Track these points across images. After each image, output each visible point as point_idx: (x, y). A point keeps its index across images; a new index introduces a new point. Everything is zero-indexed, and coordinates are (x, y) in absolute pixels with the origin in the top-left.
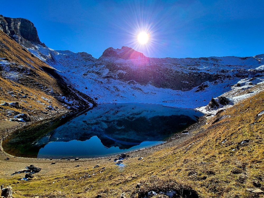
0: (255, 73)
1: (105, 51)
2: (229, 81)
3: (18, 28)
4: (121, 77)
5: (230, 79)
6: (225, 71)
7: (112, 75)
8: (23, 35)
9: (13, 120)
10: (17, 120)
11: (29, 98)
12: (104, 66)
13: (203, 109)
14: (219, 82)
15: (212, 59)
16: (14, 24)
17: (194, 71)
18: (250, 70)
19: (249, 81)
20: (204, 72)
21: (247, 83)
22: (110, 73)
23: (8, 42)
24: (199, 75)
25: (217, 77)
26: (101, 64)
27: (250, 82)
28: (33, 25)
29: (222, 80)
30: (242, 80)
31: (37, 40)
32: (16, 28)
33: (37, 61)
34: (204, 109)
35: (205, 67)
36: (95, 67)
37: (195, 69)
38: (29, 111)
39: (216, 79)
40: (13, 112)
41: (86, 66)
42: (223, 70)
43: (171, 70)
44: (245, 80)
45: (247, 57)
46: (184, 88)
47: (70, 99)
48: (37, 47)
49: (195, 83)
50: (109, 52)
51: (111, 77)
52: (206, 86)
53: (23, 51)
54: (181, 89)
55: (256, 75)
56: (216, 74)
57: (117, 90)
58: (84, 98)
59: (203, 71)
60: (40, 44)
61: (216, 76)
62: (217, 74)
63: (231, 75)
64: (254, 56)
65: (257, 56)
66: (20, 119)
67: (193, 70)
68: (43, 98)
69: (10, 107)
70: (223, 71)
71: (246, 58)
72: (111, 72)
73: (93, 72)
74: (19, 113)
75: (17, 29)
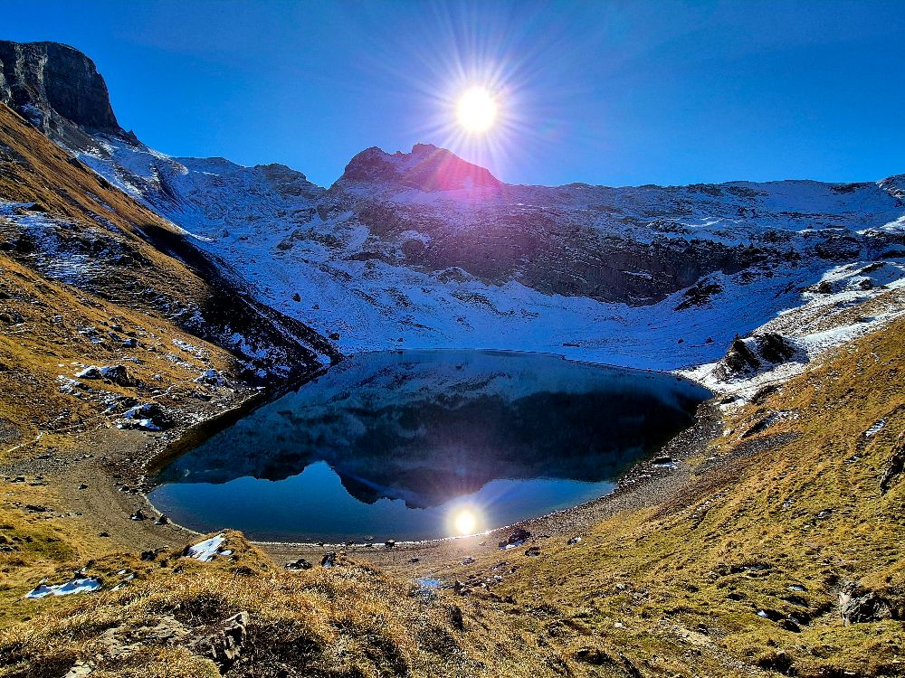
0: (883, 245)
1: (353, 160)
2: (791, 271)
3: (40, 77)
4: (414, 255)
5: (794, 265)
6: (779, 235)
7: (381, 249)
8: (56, 103)
9: (126, 427)
10: (138, 426)
11: (142, 346)
12: (350, 214)
13: (704, 375)
14: (759, 274)
15: (734, 189)
16: (26, 64)
17: (670, 236)
18: (867, 233)
19: (860, 274)
20: (705, 241)
21: (853, 279)
22: (376, 240)
23: (19, 137)
24: (690, 251)
25: (752, 256)
26: (338, 208)
27: (864, 278)
28: (92, 67)
29: (767, 269)
30: (838, 268)
31: (109, 119)
32: (31, 79)
33: (122, 205)
34: (710, 375)
35: (710, 220)
36: (317, 219)
37: (673, 229)
38: (156, 394)
39: (747, 265)
40: (118, 400)
41: (285, 214)
42: (773, 234)
43: (591, 231)
44: (849, 268)
45: (857, 185)
46: (634, 293)
47: (257, 341)
48: (107, 147)
49: (675, 277)
50: (367, 166)
51: (378, 256)
52: (714, 289)
53: (71, 167)
54: (625, 299)
55: (887, 250)
56: (747, 244)
57: (403, 301)
58: (299, 335)
59: (702, 237)
60: (118, 135)
61: (746, 253)
62: (751, 247)
63: (798, 248)
64: (880, 182)
65: (890, 181)
66: (144, 422)
67: (667, 231)
68: (180, 343)
69: (105, 382)
70: (772, 237)
71: (850, 188)
72: (378, 237)
73: (313, 237)
74: (134, 403)
75: (36, 84)
